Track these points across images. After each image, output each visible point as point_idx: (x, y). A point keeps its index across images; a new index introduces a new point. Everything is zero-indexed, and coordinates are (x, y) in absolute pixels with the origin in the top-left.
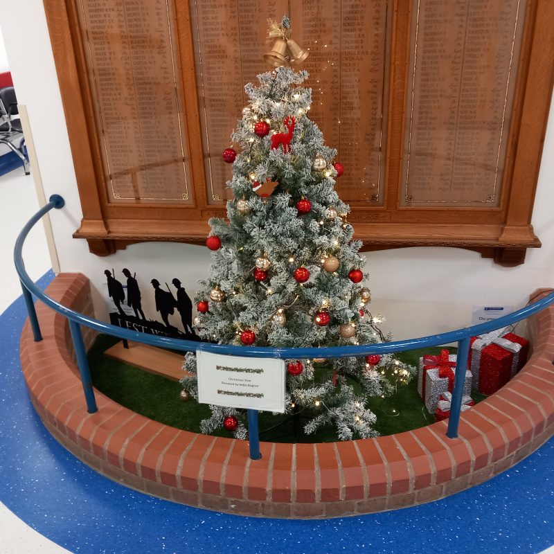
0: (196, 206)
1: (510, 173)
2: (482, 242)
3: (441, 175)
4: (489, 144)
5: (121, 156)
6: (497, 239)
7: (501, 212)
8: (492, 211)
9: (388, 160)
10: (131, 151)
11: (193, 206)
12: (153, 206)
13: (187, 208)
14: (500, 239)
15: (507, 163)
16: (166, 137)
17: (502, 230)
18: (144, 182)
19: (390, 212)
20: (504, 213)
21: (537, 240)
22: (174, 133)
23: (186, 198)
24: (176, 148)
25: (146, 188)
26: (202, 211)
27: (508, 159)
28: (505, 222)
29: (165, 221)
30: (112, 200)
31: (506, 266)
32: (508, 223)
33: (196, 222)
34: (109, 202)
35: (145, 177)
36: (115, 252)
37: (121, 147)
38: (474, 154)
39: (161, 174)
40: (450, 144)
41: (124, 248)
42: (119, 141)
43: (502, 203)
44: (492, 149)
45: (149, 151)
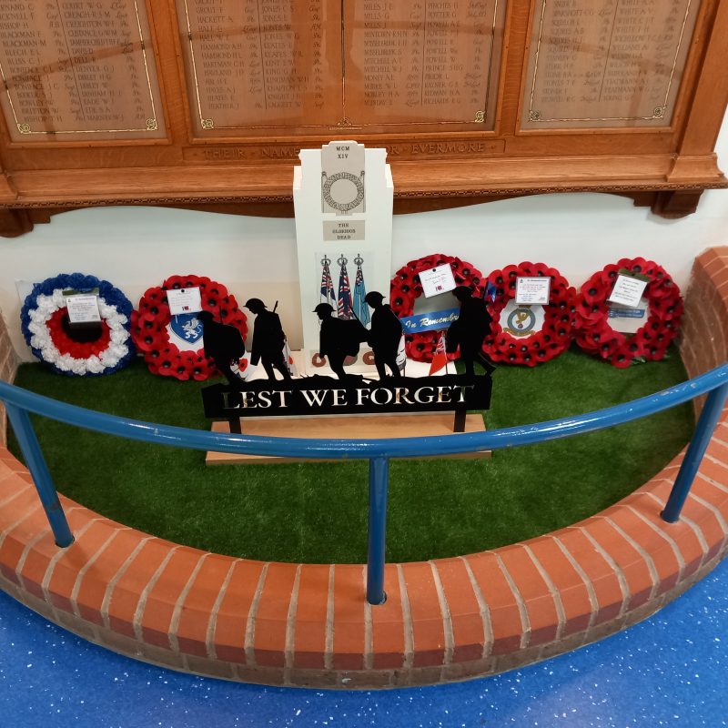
0: (174, 142)
1: (694, 70)
2: (643, 183)
3: (588, 76)
4: (669, 20)
5: (24, 52)
6: (665, 178)
7: (672, 134)
8: (660, 133)
9: (506, 51)
10: (43, 43)
11: (166, 141)
12: (93, 144)
13: (156, 145)
14: (670, 177)
15: (693, 51)
16: (107, 15)
17: (673, 163)
18: (73, 102)
19: (504, 140)
20: (676, 136)
21: (722, 175)
22: (124, 7)
23: (153, 127)
24: (128, 35)
25: (78, 112)
26: (183, 148)
27: (694, 46)
28: (678, 151)
29: (116, 170)
30: (15, 137)
31: (669, 218)
32: (682, 151)
33: (174, 169)
34: (11, 141)
35: (75, 91)
36: (31, 229)
37: (23, 34)
38: (642, 38)
39: (105, 85)
40: (607, 21)
41: (47, 221)
42: (17, 25)
43: (676, 120)
44: (671, 29)
45: (78, 43)
